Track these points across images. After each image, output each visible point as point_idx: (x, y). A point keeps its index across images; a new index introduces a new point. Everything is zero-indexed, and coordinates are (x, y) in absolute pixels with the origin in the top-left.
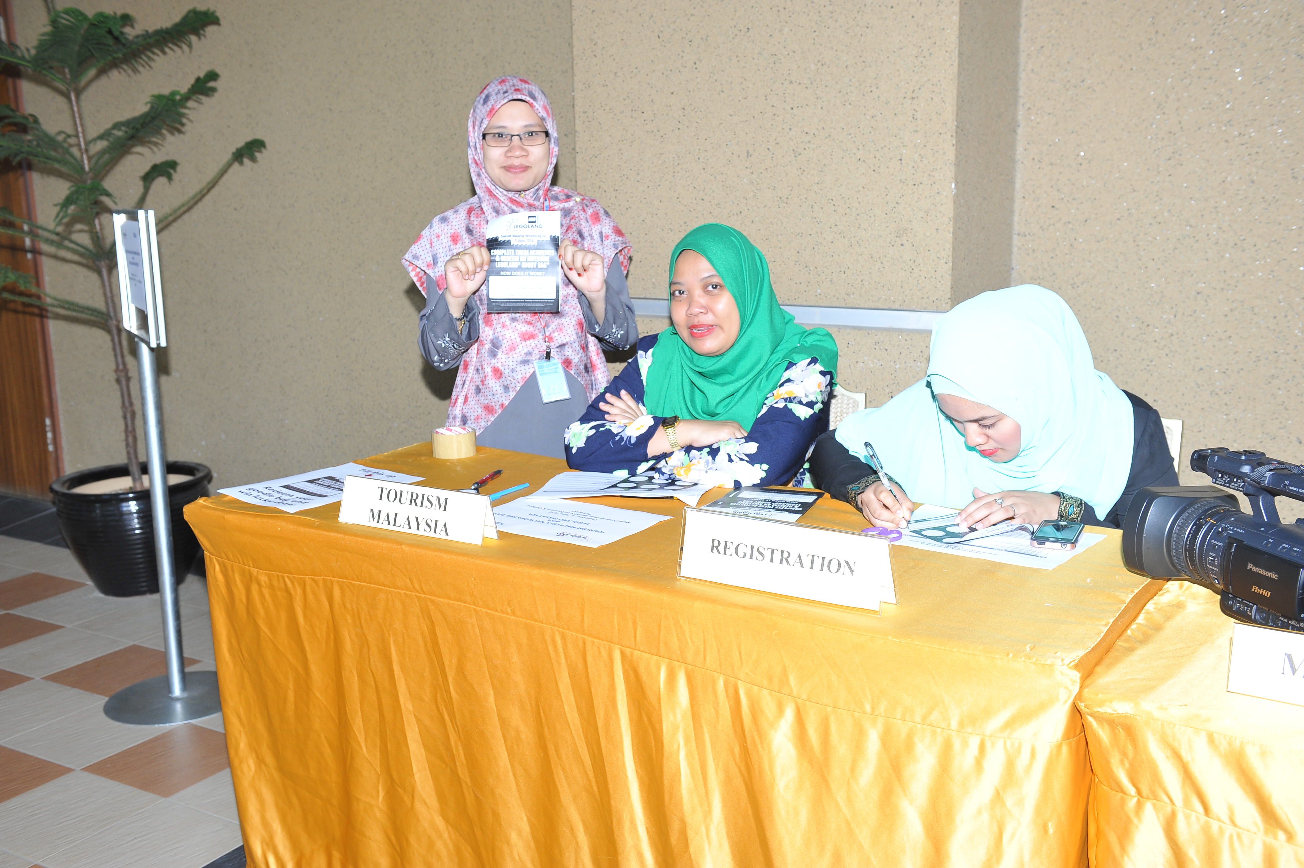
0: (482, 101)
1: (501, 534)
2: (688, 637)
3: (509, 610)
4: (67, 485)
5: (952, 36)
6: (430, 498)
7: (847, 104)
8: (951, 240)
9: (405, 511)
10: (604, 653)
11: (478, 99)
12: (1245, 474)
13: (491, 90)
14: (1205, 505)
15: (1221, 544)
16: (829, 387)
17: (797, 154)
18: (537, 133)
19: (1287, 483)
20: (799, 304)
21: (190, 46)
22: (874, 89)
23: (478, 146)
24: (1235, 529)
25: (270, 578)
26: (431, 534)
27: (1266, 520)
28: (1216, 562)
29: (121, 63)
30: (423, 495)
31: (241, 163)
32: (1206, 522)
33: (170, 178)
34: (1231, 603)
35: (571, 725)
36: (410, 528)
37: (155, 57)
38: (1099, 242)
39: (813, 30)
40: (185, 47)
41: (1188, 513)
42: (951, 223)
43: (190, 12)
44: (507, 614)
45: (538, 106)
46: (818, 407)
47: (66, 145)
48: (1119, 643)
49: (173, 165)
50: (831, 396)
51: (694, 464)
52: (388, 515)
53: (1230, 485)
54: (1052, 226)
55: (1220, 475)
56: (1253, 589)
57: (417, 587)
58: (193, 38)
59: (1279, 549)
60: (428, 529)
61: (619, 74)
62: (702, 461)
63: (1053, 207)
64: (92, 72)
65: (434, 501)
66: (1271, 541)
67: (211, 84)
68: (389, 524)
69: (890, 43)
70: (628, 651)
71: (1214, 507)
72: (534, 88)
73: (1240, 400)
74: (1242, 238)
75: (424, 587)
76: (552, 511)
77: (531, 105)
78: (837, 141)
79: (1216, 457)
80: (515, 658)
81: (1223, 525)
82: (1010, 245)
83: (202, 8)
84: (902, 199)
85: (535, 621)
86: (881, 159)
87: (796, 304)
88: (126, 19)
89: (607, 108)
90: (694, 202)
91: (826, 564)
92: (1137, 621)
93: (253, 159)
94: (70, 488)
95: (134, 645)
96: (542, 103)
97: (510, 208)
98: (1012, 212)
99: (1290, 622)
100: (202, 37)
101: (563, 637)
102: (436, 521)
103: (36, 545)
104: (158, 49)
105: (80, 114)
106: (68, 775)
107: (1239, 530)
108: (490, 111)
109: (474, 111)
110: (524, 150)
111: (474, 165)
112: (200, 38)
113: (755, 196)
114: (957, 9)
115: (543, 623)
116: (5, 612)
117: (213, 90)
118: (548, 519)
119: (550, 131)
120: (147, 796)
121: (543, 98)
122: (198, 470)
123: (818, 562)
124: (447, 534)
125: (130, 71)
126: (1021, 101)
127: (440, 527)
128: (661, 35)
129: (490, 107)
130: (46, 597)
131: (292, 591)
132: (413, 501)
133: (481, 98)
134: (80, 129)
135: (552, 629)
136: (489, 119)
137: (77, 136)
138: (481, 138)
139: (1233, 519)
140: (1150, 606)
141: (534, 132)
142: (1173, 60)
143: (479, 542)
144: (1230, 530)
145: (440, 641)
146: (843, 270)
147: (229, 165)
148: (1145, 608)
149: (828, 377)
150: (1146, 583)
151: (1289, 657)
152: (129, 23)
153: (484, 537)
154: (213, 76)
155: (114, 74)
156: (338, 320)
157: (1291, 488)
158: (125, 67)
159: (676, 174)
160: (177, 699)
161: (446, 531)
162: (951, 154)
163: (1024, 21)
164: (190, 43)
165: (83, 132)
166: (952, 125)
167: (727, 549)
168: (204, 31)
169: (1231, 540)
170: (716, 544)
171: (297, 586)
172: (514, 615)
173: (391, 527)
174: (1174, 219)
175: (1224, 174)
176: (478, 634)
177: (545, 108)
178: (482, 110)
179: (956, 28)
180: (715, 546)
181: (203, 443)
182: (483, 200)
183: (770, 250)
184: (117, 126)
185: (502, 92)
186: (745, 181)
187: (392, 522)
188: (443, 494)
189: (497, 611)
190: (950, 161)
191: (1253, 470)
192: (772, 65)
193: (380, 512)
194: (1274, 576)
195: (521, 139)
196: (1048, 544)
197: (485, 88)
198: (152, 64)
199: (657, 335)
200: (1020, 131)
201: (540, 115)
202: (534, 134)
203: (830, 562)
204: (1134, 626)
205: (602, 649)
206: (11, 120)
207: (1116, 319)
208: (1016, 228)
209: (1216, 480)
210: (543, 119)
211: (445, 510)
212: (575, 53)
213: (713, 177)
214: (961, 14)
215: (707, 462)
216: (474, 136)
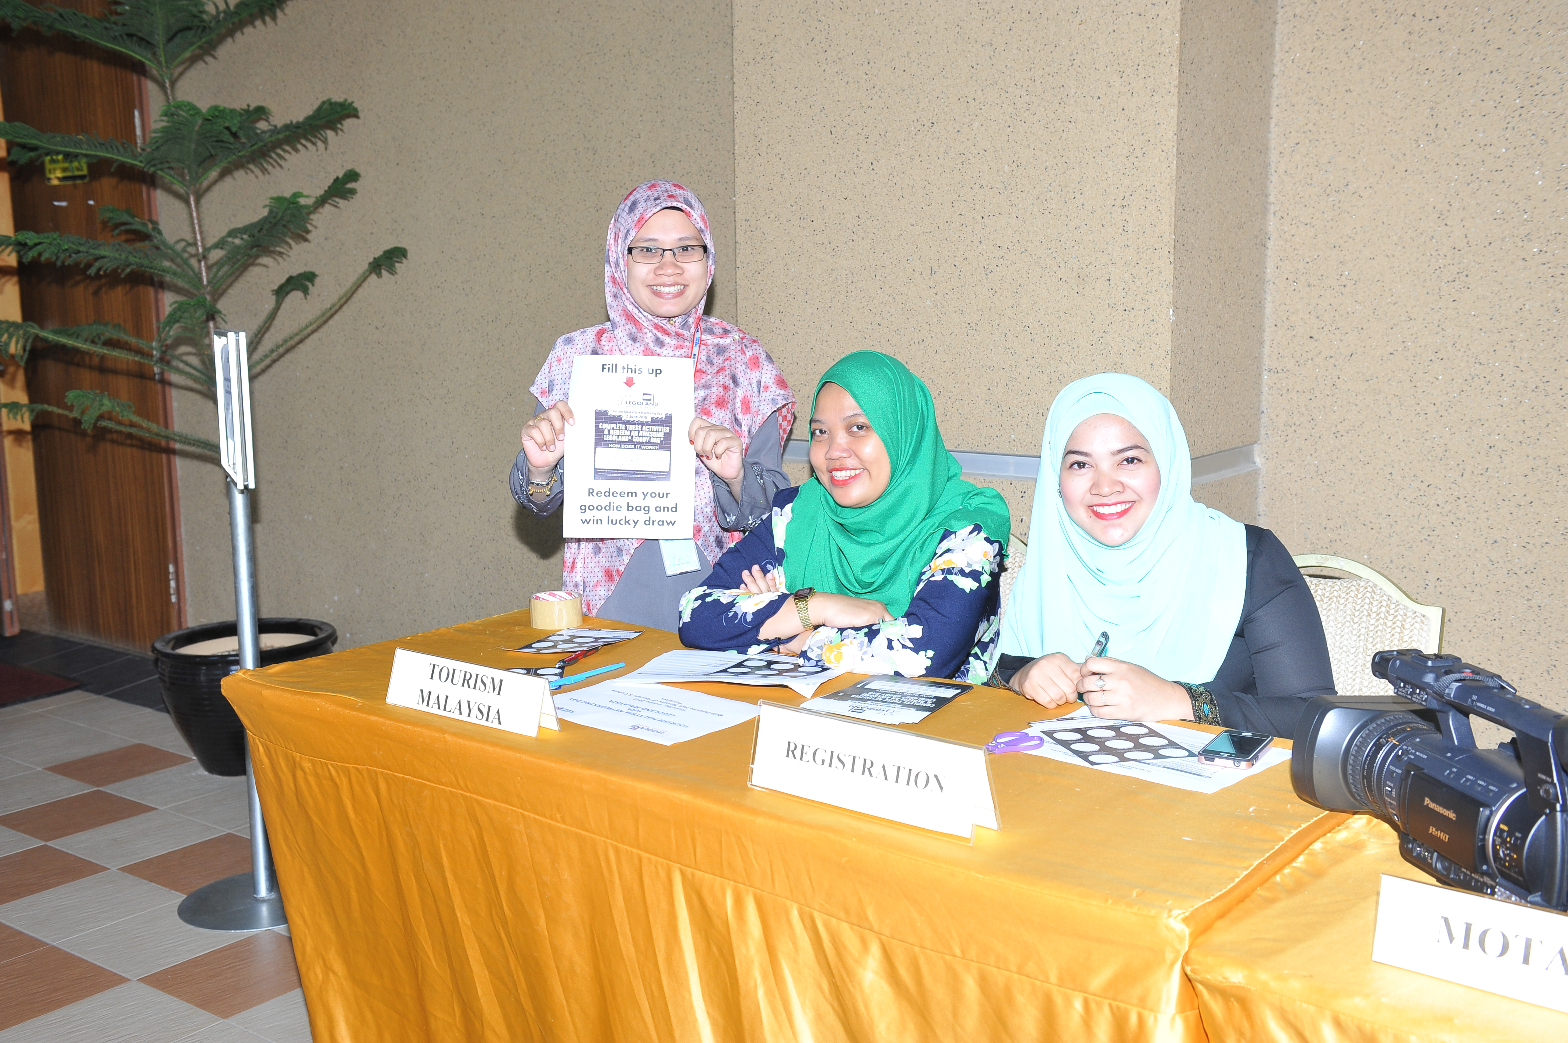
0: (627, 209)
1: (562, 722)
2: (752, 857)
3: (558, 816)
4: (172, 644)
5: (1169, 132)
6: (484, 679)
7: (1047, 212)
8: (1168, 377)
9: (457, 693)
10: (662, 874)
11: (622, 206)
12: (1428, 684)
13: (638, 196)
14: (1389, 721)
15: (1399, 771)
16: (998, 557)
17: (988, 272)
18: (693, 247)
19: (1475, 697)
20: (990, 452)
21: (325, 142)
22: (1078, 196)
23: (621, 262)
24: (1417, 753)
25: (313, 765)
26: (483, 722)
27: (1456, 743)
28: (1394, 793)
29: (248, 163)
30: (477, 675)
31: (379, 275)
32: (1387, 742)
33: (306, 291)
34: (1410, 846)
35: (625, 957)
36: (461, 713)
37: (286, 156)
38: (1367, 381)
39: (1007, 125)
40: (320, 144)
41: (1368, 729)
42: (1169, 357)
43: (324, 103)
44: (558, 822)
45: (696, 215)
46: (985, 579)
47: (186, 255)
48: (1260, 891)
49: (310, 277)
50: (1002, 568)
51: (845, 645)
52: (438, 697)
53: (1412, 697)
54: (1310, 361)
55: (1402, 685)
56: (1431, 830)
57: (462, 785)
58: (330, 134)
59: (1462, 781)
60: (480, 716)
61: (786, 175)
62: (856, 642)
63: (1311, 337)
64: (214, 174)
65: (488, 682)
66: (1455, 770)
67: (350, 186)
68: (439, 708)
69: (1096, 141)
70: (689, 871)
71: (1401, 724)
72: (689, 194)
73: (1544, 582)
74: (1545, 380)
75: (468, 784)
76: (638, 698)
77: (688, 215)
78: (1036, 257)
79: (1398, 662)
80: (566, 875)
81: (1405, 747)
82: (1258, 383)
83: (338, 98)
84: (1110, 327)
85: (587, 831)
86: (1086, 279)
87: (986, 451)
88: (261, 112)
89: (772, 216)
90: (870, 327)
91: (913, 778)
92: (1294, 864)
93: (392, 271)
94: (174, 648)
95: (229, 834)
96: (699, 212)
97: (655, 335)
98: (1261, 343)
99: (1473, 875)
100: (340, 132)
101: (617, 851)
102: (489, 707)
103: (148, 711)
104: (289, 146)
105: (199, 221)
106: (123, 985)
107: (1421, 755)
108: (639, 221)
109: (616, 221)
110: (677, 267)
111: (611, 284)
112: (337, 134)
113: (939, 321)
114: (1175, 100)
115: (595, 834)
116: (96, 789)
117: (353, 192)
118: (629, 707)
119: (709, 246)
120: (204, 1015)
121: (700, 206)
122: (321, 629)
123: (904, 775)
124: (500, 723)
125: (259, 173)
126: (1272, 208)
127: (493, 713)
128: (833, 130)
129: (638, 216)
130: (142, 773)
131: (338, 781)
132: (466, 681)
133: (626, 205)
134: (199, 237)
135: (605, 842)
136: (637, 230)
137: (195, 244)
138: (626, 252)
139: (1418, 740)
140: (1317, 846)
141: (690, 246)
142: (1457, 160)
143: (532, 733)
144: (1412, 753)
145: (489, 849)
146: (1041, 411)
147: (364, 279)
148: (1310, 847)
149: (997, 545)
150: (1321, 815)
151: (1446, 920)
152: (264, 117)
153: (540, 727)
154: (352, 176)
155: (240, 174)
156: (485, 458)
157: (1479, 704)
158: (251, 166)
159: (849, 294)
160: (263, 901)
161: (499, 719)
162: (1168, 273)
163: (1275, 112)
164: (326, 139)
165: (203, 239)
166: (1169, 238)
167: (804, 754)
168: (342, 125)
169: (1411, 765)
170: (792, 747)
171: (342, 775)
172: (564, 823)
173: (441, 712)
174: (1460, 354)
175: (1521, 300)
176: (526, 843)
177: (702, 218)
178: (627, 220)
179: (1174, 123)
180: (790, 751)
181: (336, 598)
182: (618, 325)
183: (957, 386)
184: (233, 233)
185: (652, 198)
186: (928, 303)
187: (442, 707)
188: (498, 674)
189: (545, 817)
190: (1167, 283)
191: (1437, 679)
192: (960, 166)
193: (430, 693)
194: (1452, 815)
195: (674, 254)
196: (1217, 761)
197: (631, 194)
198: (282, 162)
199: (798, 487)
200: (1270, 244)
201: (698, 226)
202: (689, 249)
203: (917, 775)
204: (1287, 871)
205: (659, 867)
206: (128, 227)
207: (1389, 477)
208: (1267, 362)
209: (1398, 691)
210: (701, 231)
211: (499, 694)
212: (736, 152)
213: (891, 298)
214: (1180, 106)
215: (862, 643)
216: (616, 250)
